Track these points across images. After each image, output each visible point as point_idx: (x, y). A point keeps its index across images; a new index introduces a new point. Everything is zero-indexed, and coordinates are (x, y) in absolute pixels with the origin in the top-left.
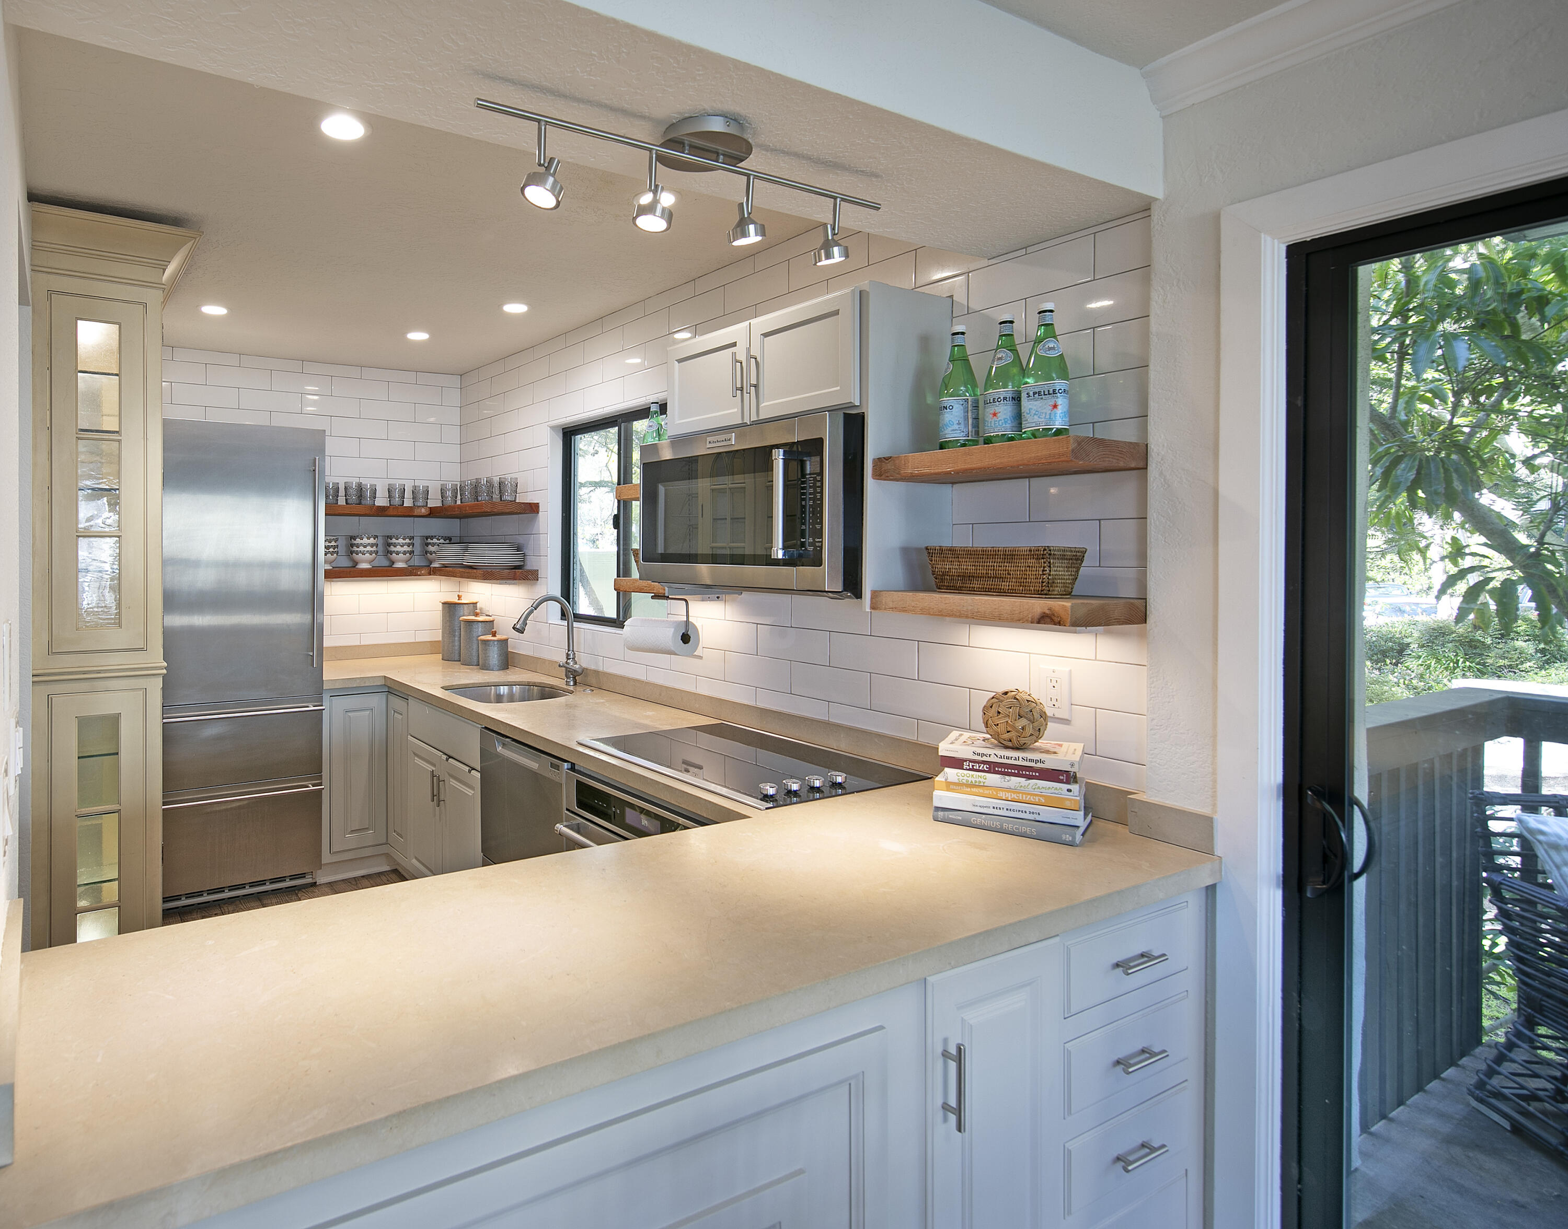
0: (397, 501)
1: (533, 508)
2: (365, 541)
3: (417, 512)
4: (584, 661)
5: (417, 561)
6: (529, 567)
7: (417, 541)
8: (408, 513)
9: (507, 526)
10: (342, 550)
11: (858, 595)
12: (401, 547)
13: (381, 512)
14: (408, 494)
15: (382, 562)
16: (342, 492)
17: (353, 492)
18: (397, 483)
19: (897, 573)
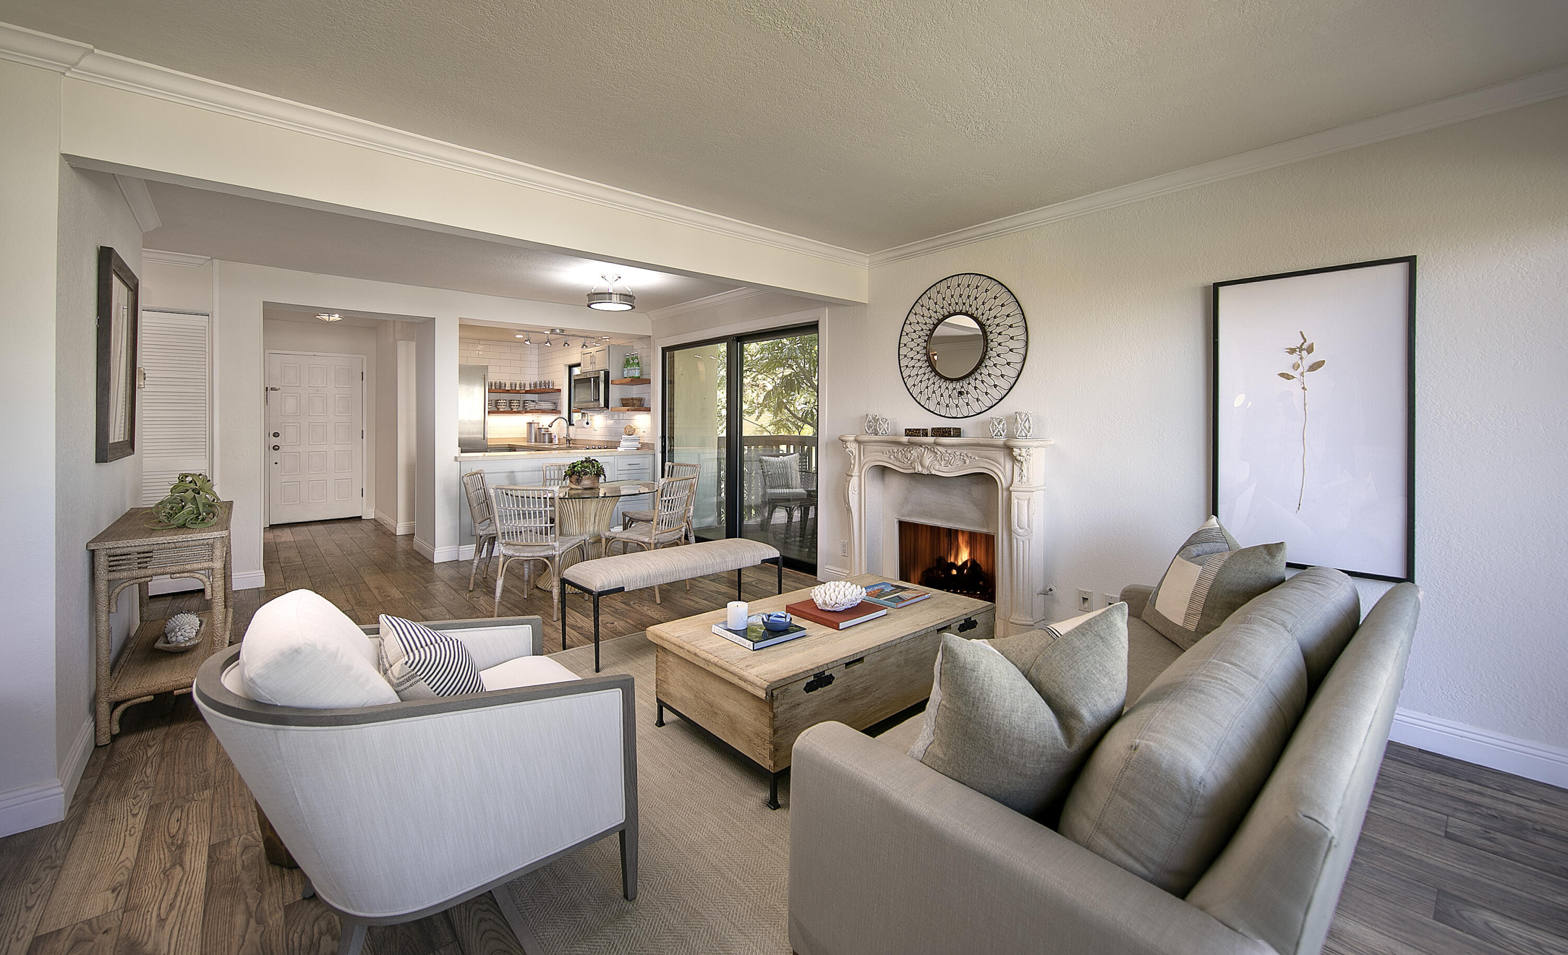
0: (514, 388)
1: (559, 391)
2: (502, 401)
3: (521, 392)
4: (572, 436)
5: (521, 409)
6: (558, 409)
7: (521, 402)
8: (518, 392)
9: (553, 396)
10: (494, 405)
11: (608, 408)
12: (515, 404)
13: (508, 391)
14: (518, 386)
15: (508, 409)
16: (493, 385)
17: (498, 385)
18: (514, 382)
19: (618, 403)
